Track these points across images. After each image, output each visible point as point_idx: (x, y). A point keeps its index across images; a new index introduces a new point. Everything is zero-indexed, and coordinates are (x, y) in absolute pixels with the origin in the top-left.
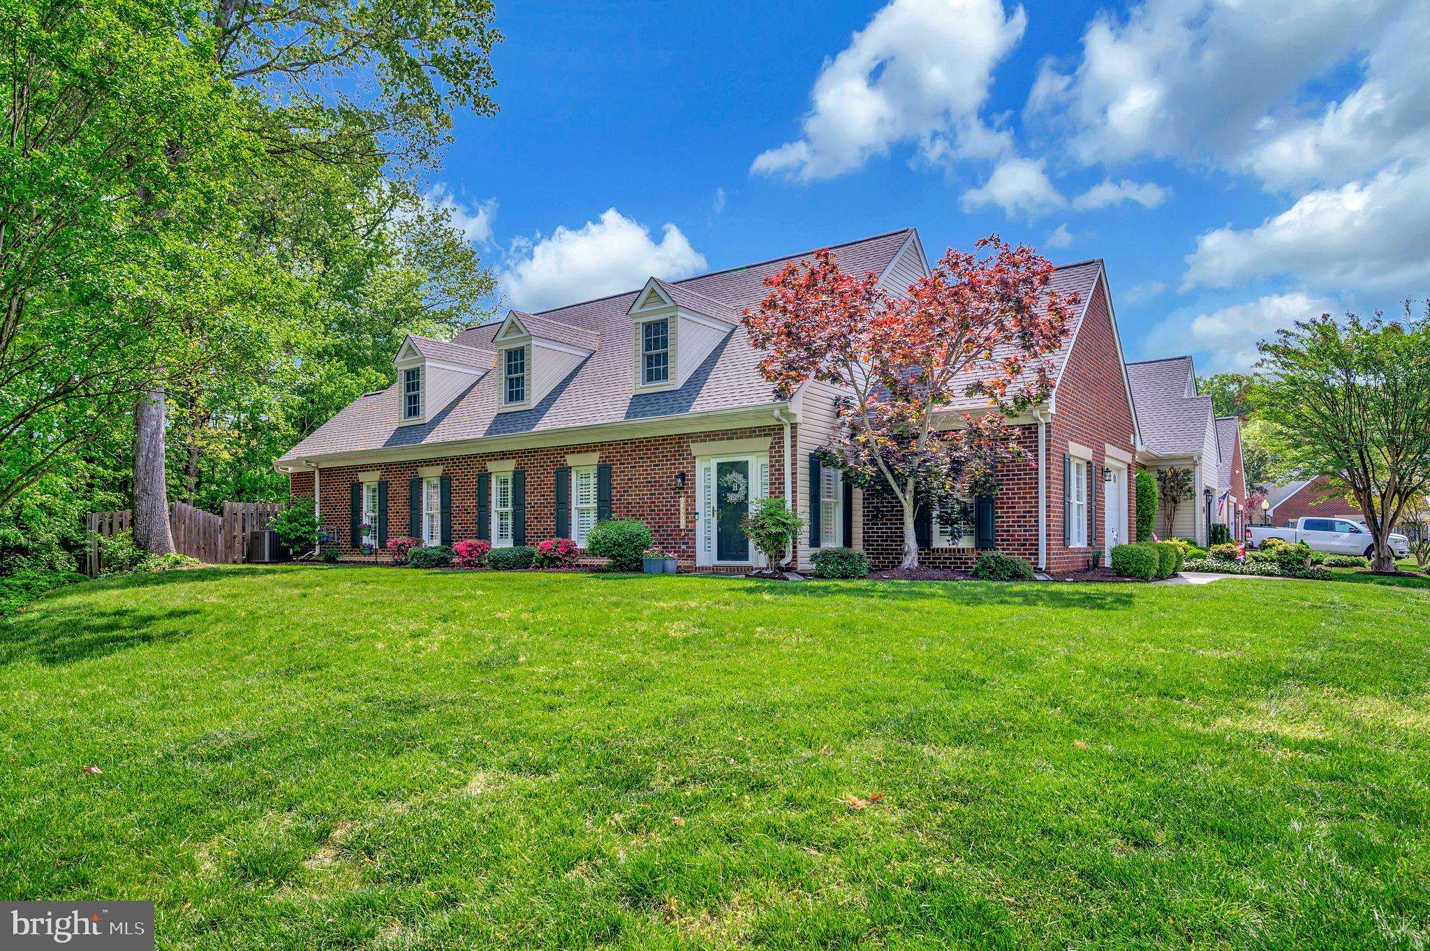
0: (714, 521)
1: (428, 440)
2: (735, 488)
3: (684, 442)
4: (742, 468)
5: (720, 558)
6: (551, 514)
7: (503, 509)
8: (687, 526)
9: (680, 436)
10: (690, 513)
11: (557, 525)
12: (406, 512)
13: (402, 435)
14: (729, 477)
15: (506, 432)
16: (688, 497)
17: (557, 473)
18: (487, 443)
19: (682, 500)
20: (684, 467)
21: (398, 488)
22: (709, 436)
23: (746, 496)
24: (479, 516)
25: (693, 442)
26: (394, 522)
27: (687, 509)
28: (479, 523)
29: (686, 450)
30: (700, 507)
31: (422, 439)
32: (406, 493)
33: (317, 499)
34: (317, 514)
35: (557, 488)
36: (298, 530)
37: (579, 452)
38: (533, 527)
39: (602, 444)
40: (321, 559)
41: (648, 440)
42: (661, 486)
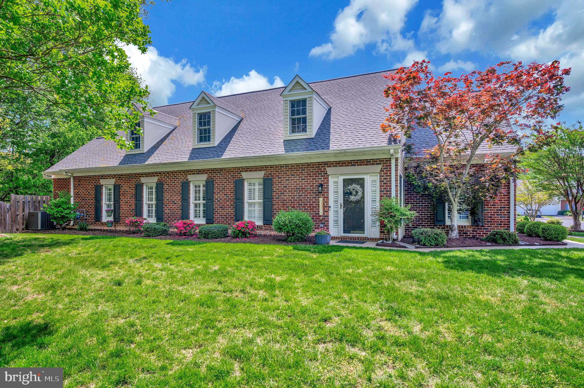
0: (341, 211)
1: (149, 162)
2: (354, 193)
3: (322, 167)
4: (361, 182)
5: (345, 232)
6: (231, 205)
7: (197, 202)
8: (324, 214)
9: (319, 164)
10: (326, 207)
11: (236, 211)
12: (133, 202)
13: (128, 159)
14: (350, 187)
15: (203, 158)
16: (325, 197)
17: (236, 182)
18: (190, 164)
19: (321, 200)
20: (322, 181)
21: (127, 188)
22: (339, 163)
23: (363, 197)
24: (182, 205)
25: (328, 167)
26: (124, 208)
27: (324, 204)
28: (182, 209)
29: (324, 171)
30: (331, 203)
31: (145, 161)
32: (133, 191)
33: (72, 194)
34: (72, 202)
35: (236, 190)
36: (62, 212)
37: (250, 171)
38: (219, 213)
39: (266, 167)
40: (76, 227)
41: (298, 165)
42: (306, 191)
